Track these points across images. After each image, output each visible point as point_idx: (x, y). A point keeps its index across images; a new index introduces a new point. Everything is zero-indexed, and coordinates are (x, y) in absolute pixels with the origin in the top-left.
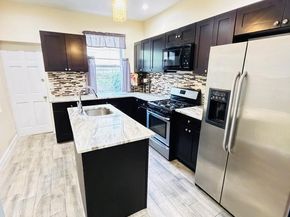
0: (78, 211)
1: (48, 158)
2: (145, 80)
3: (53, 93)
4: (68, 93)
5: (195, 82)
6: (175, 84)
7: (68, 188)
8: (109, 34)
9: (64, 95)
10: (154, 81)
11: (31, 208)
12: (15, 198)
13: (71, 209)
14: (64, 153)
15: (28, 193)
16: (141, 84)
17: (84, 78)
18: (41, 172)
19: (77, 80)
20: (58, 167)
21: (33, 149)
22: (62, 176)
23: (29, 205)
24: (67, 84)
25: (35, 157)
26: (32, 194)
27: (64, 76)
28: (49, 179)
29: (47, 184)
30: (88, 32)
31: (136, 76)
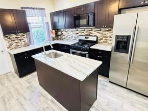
1: (21, 88)
2: (59, 33)
3: (8, 48)
4: (17, 46)
5: (93, 32)
6: (80, 34)
7: (49, 102)
8: (37, 8)
9: (15, 48)
10: (64, 33)
14: (29, 83)
16: (57, 36)
17: (25, 36)
18: (24, 98)
19: (22, 38)
20: (32, 92)
21: (6, 85)
22: (40, 96)
24: (16, 41)
25: (12, 90)
27: (14, 36)
28: (33, 100)
29: (35, 103)
30: (25, 8)
31: (54, 31)
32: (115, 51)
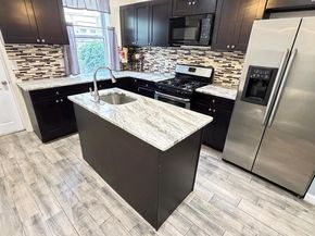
0: (127, 212)
2: (137, 56)
3: (18, 76)
4: (40, 76)
5: (206, 59)
7: (98, 192)
9: (34, 78)
10: (148, 56)
11: (68, 225)
12: (36, 221)
13: (118, 213)
15: (49, 210)
17: (60, 53)
19: (52, 57)
20: (66, 171)
22: (81, 181)
23: (62, 222)
24: (38, 63)
26: (56, 210)
28: (65, 188)
29: (68, 194)
31: (125, 50)
32: (242, 100)
